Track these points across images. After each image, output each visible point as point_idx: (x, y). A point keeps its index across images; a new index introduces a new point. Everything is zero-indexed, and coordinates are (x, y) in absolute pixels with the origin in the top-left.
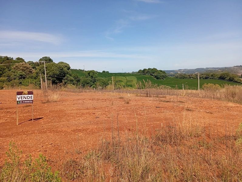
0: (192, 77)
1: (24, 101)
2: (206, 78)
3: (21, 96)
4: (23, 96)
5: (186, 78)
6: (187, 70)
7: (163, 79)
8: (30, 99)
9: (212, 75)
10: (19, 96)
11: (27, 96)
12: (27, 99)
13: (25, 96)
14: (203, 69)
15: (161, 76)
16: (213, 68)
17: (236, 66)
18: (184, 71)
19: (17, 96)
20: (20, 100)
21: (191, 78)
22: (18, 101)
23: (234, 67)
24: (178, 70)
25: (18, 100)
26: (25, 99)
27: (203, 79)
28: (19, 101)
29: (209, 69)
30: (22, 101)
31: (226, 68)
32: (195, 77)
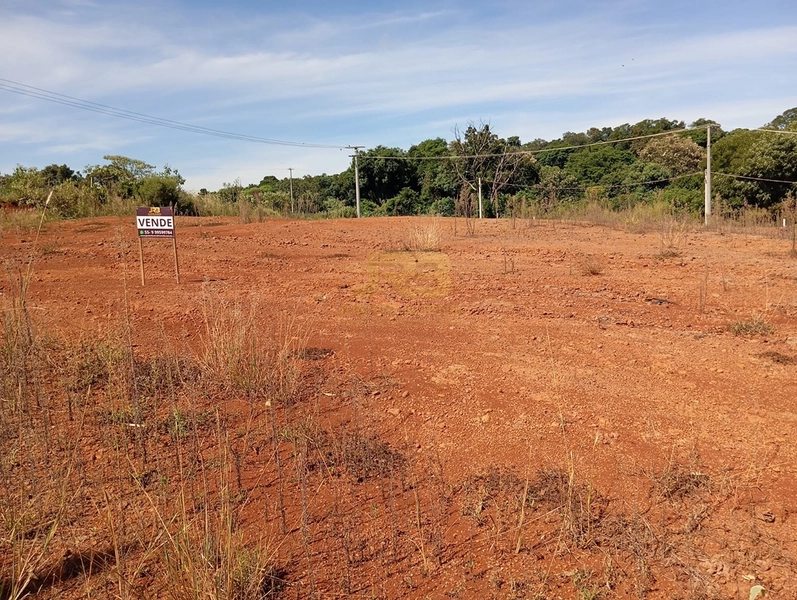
1: (154, 230)
3: (146, 217)
4: (151, 218)
8: (166, 227)
10: (142, 218)
11: (159, 218)
12: (159, 227)
13: (155, 218)
19: (138, 217)
20: (145, 227)
22: (140, 230)
25: (139, 227)
26: (155, 227)
28: (144, 230)
30: (150, 230)
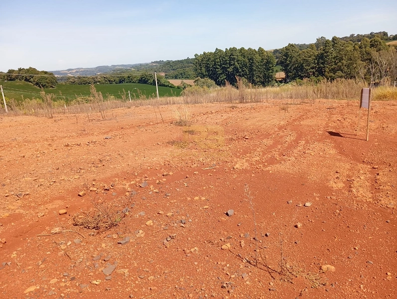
0: (99, 82)
2: (120, 82)
5: (89, 83)
6: (83, 70)
7: (53, 88)
9: (129, 77)
14: (107, 67)
15: (47, 83)
16: (123, 65)
17: (155, 62)
18: (77, 72)
21: (96, 82)
23: (152, 63)
24: (66, 71)
27: (116, 83)
29: (117, 67)
31: (141, 65)
32: (104, 81)
